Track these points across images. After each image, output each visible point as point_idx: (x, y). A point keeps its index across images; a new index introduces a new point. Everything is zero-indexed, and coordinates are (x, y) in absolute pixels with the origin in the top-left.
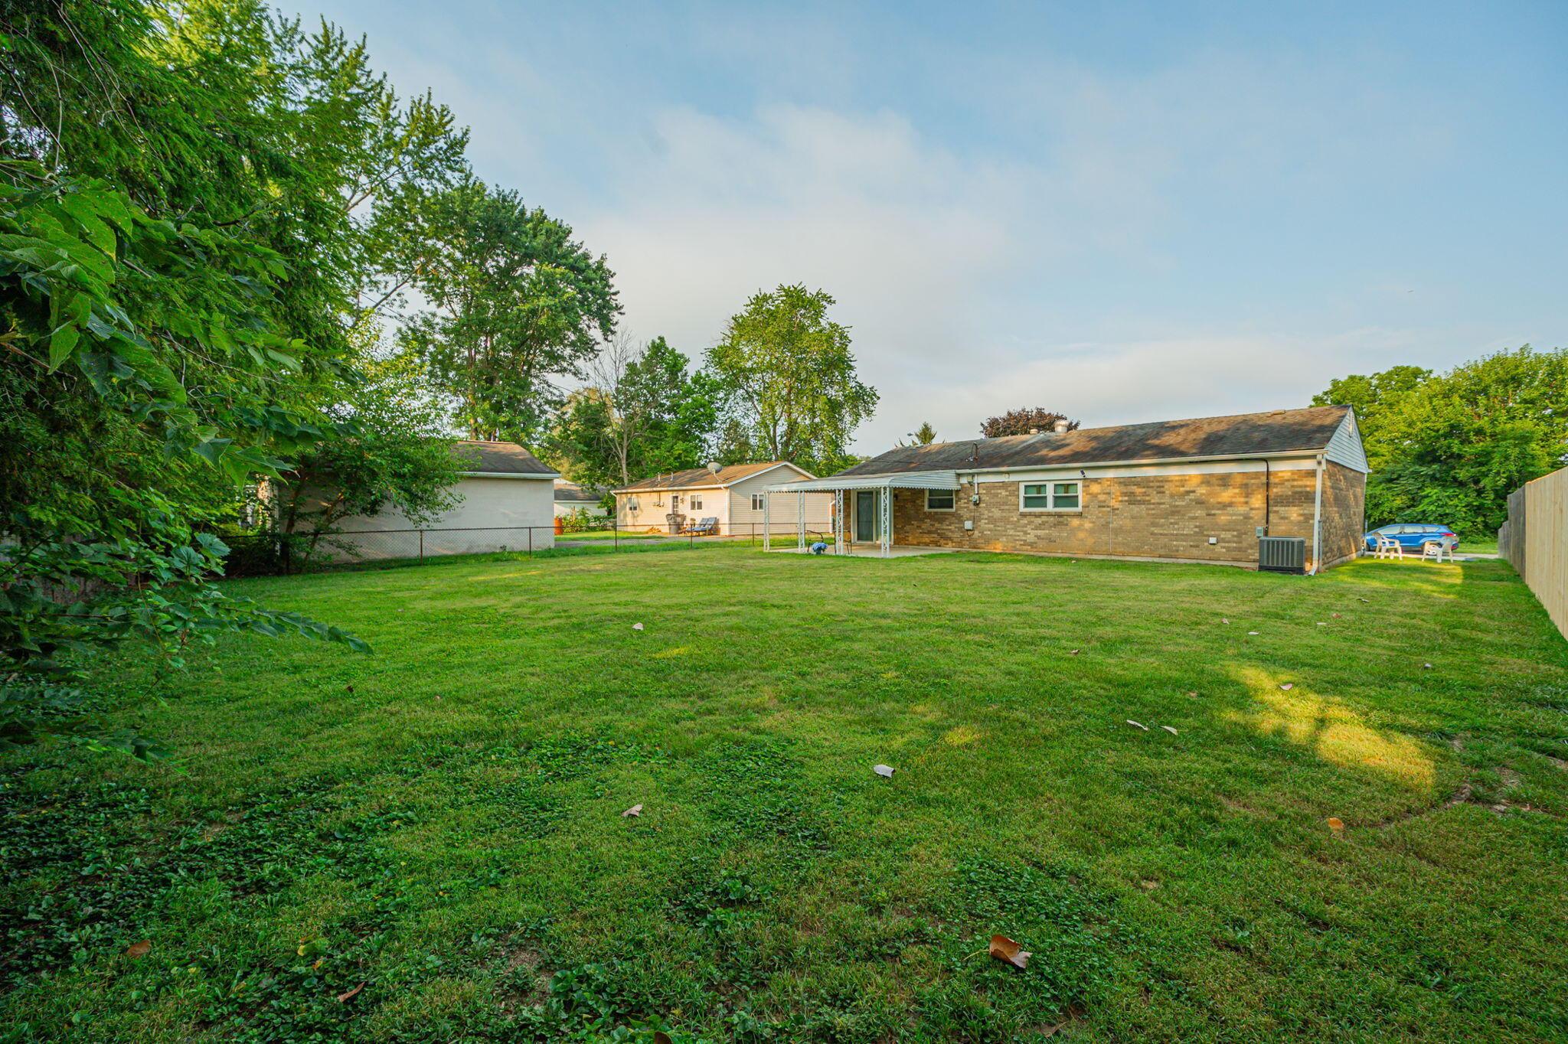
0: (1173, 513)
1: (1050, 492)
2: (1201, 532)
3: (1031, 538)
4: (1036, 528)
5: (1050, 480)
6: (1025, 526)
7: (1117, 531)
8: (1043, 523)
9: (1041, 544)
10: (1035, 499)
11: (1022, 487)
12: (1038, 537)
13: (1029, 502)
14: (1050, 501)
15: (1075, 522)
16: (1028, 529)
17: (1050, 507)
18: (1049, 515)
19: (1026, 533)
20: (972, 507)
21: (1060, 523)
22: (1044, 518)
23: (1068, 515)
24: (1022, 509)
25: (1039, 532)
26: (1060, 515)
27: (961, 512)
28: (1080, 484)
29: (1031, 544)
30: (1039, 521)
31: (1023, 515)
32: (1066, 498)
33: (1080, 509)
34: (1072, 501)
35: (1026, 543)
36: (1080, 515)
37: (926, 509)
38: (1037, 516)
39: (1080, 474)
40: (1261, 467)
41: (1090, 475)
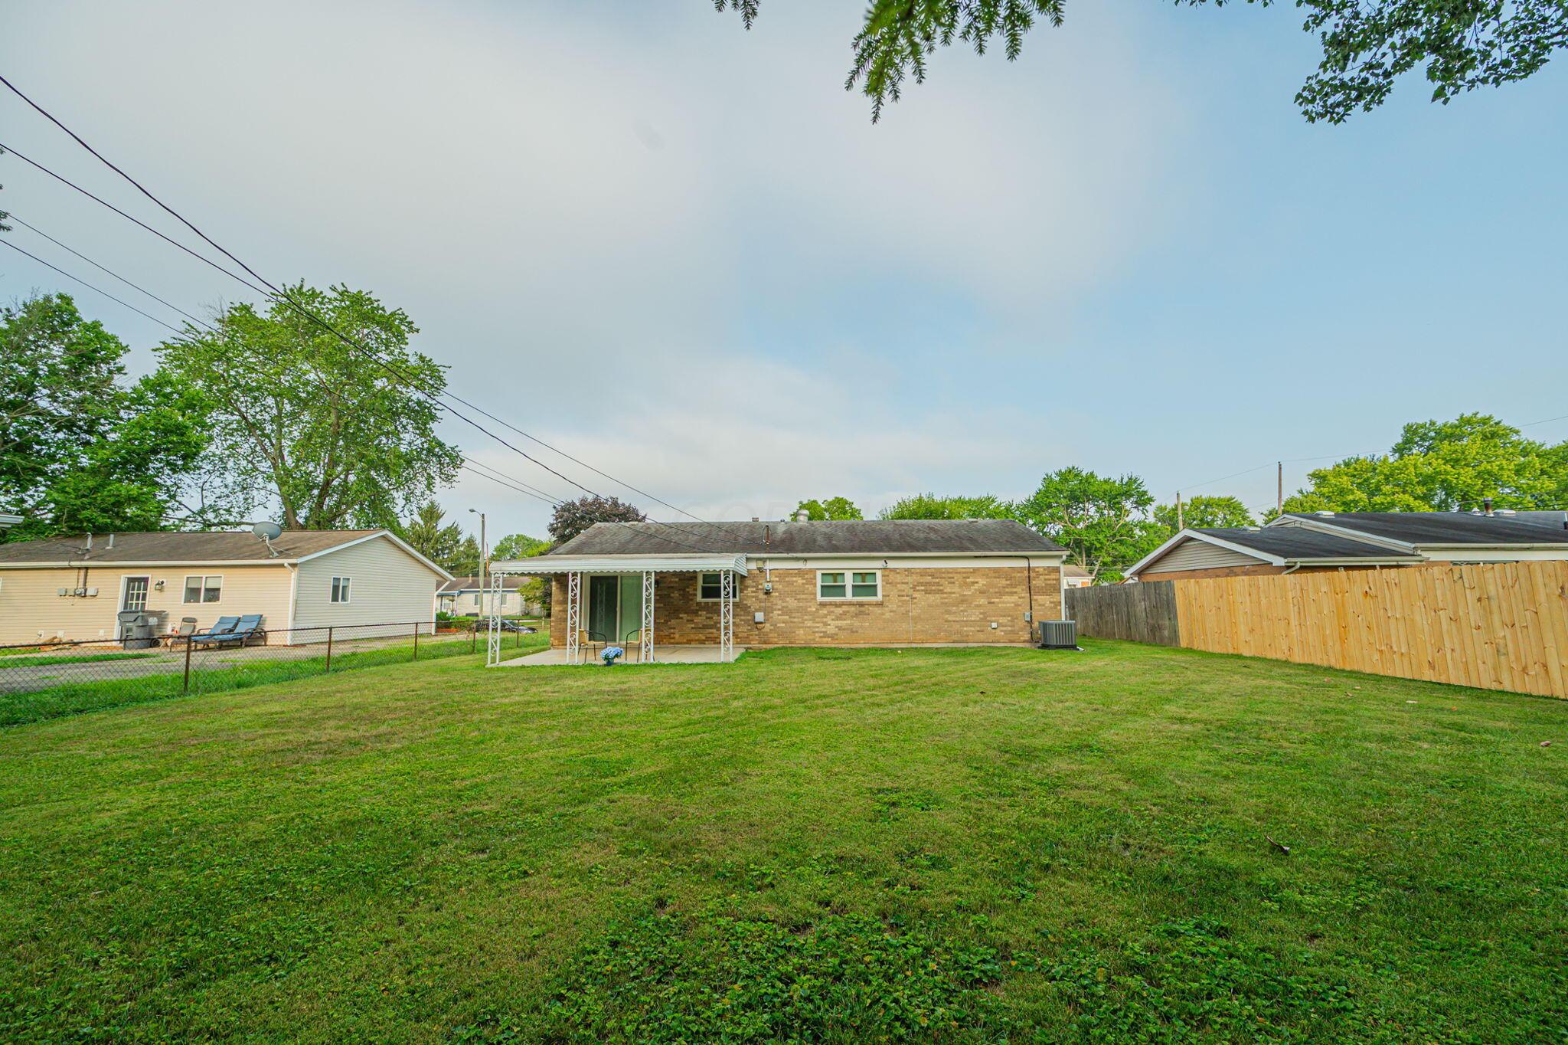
0: (962, 602)
1: (849, 581)
2: (985, 619)
3: (831, 629)
4: (838, 618)
5: (849, 568)
6: (825, 616)
7: (917, 619)
8: (845, 613)
9: (842, 635)
10: (833, 588)
11: (819, 574)
12: (840, 628)
13: (826, 590)
14: (849, 591)
15: (878, 610)
16: (828, 620)
17: (849, 596)
18: (851, 604)
19: (826, 624)
20: (762, 596)
21: (862, 612)
22: (845, 608)
23: (870, 604)
24: (819, 598)
25: (840, 623)
26: (861, 605)
27: (749, 603)
28: (879, 574)
29: (832, 636)
30: (839, 611)
31: (823, 605)
32: (865, 588)
33: (879, 597)
34: (872, 590)
35: (825, 634)
36: (880, 604)
37: (699, 598)
38: (837, 605)
39: (880, 564)
40: (1023, 563)
41: (892, 564)
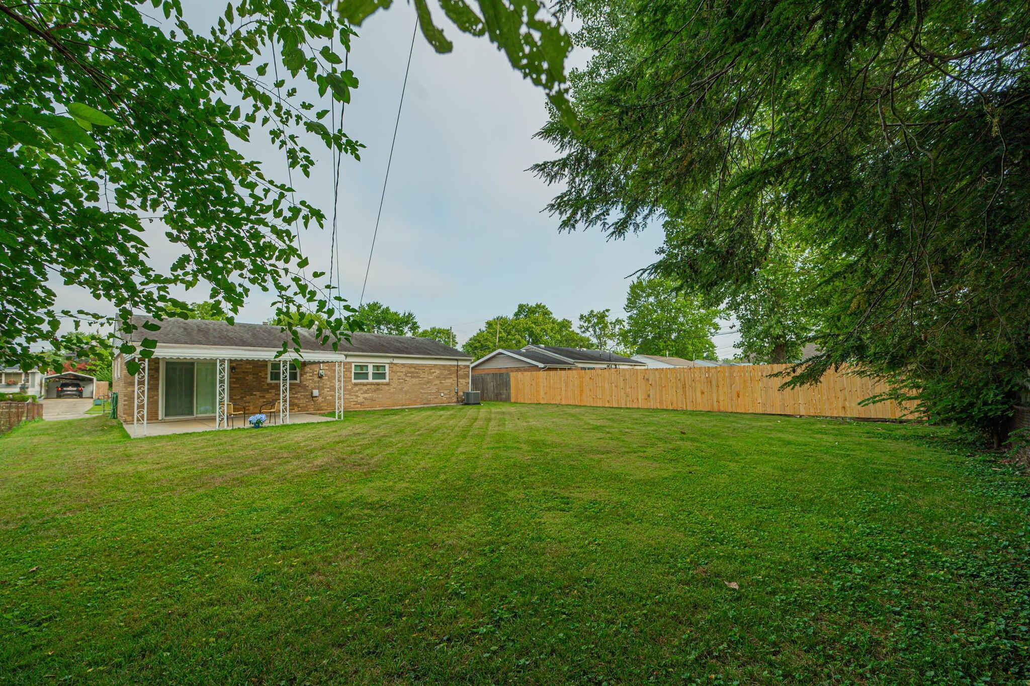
0: (429, 382)
1: (371, 370)
2: (438, 392)
3: (360, 400)
4: (365, 392)
5: (370, 362)
6: (357, 391)
7: (407, 392)
8: (368, 389)
9: (367, 403)
10: (361, 374)
11: (353, 365)
12: (365, 399)
13: (357, 376)
14: (370, 376)
15: (387, 388)
16: (359, 394)
17: (370, 380)
18: (372, 384)
19: (357, 396)
20: (316, 379)
21: (378, 389)
22: (369, 387)
23: (383, 384)
24: (353, 381)
25: (365, 395)
26: (378, 384)
27: (307, 383)
28: (387, 366)
29: (361, 404)
30: (365, 388)
31: (356, 384)
32: (379, 375)
33: (387, 380)
34: (383, 376)
35: (357, 403)
36: (388, 384)
37: (269, 381)
38: (364, 385)
39: (388, 361)
40: (455, 363)
41: (396, 361)
